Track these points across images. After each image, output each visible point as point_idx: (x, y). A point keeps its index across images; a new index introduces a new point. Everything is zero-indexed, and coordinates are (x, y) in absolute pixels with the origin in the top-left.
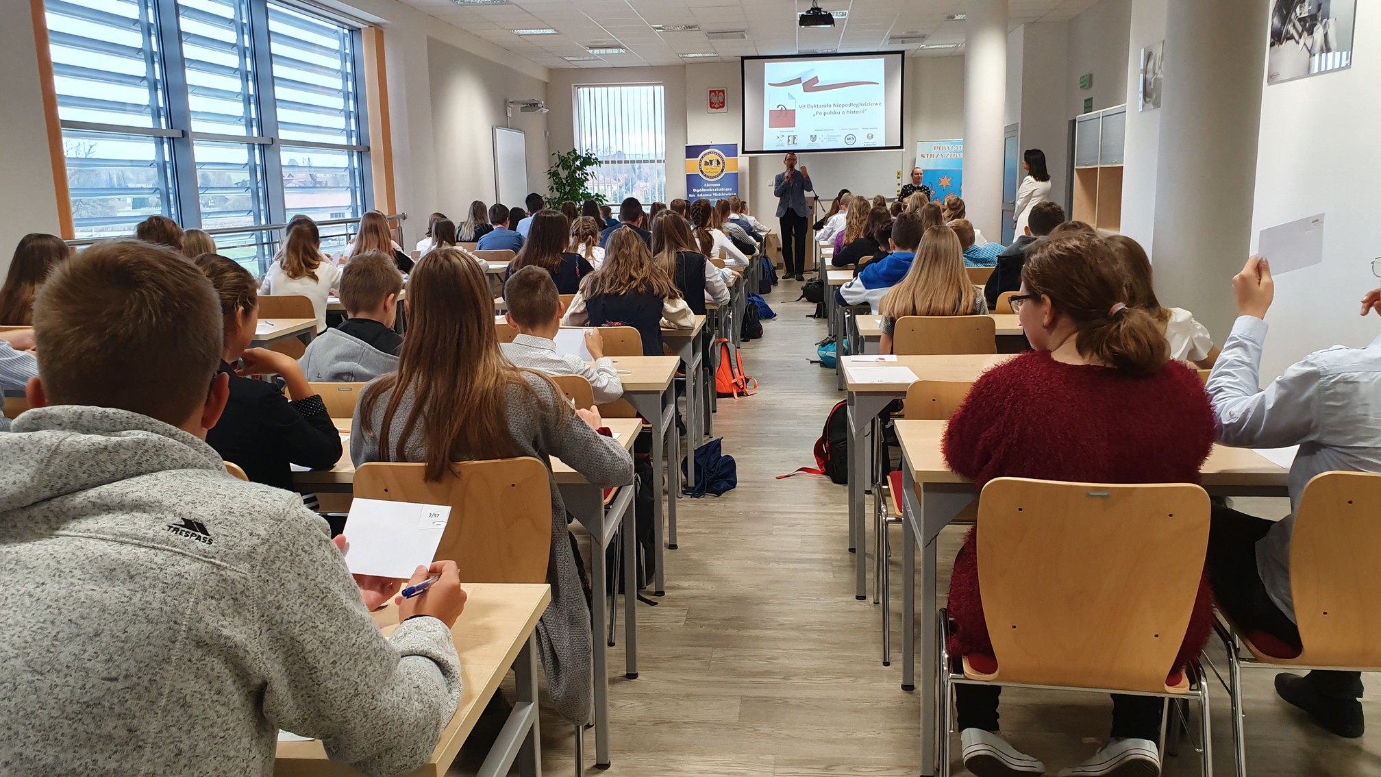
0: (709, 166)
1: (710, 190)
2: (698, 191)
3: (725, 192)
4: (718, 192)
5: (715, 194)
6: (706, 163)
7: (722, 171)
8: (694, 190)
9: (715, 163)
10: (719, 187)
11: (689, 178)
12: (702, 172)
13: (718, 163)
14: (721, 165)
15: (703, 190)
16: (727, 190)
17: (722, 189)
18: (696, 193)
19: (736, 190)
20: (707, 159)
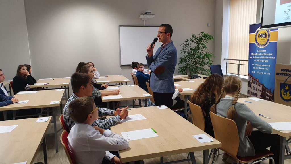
0: (260, 38)
1: (260, 54)
2: (254, 54)
3: (268, 56)
4: (264, 56)
5: (263, 57)
6: (260, 36)
7: (268, 41)
8: (252, 54)
9: (264, 36)
10: (265, 52)
11: (250, 45)
12: (257, 42)
13: (266, 35)
14: (267, 37)
15: (256, 54)
16: (269, 54)
17: (267, 54)
18: (253, 56)
19: (275, 55)
20: (260, 33)
